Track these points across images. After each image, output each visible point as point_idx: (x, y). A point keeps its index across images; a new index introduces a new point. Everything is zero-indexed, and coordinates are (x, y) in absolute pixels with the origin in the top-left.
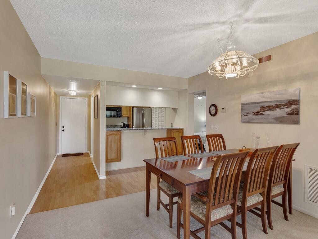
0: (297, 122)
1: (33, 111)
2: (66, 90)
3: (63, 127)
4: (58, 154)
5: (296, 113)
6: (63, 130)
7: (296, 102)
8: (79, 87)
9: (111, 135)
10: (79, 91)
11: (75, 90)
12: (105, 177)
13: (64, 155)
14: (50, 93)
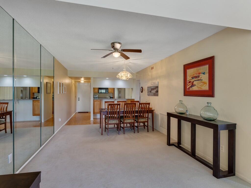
0: (157, 95)
1: (65, 91)
2: (79, 80)
3: (79, 98)
4: (76, 112)
5: (157, 92)
6: (79, 100)
7: (157, 87)
8: (85, 79)
9: (96, 101)
10: (85, 81)
11: (83, 80)
12: (93, 120)
13: (79, 113)
14: (72, 82)
